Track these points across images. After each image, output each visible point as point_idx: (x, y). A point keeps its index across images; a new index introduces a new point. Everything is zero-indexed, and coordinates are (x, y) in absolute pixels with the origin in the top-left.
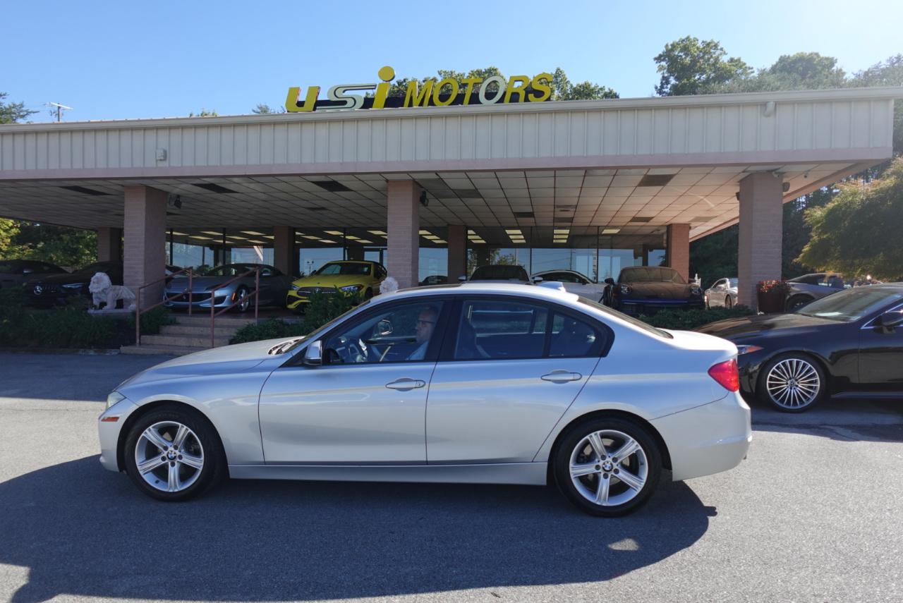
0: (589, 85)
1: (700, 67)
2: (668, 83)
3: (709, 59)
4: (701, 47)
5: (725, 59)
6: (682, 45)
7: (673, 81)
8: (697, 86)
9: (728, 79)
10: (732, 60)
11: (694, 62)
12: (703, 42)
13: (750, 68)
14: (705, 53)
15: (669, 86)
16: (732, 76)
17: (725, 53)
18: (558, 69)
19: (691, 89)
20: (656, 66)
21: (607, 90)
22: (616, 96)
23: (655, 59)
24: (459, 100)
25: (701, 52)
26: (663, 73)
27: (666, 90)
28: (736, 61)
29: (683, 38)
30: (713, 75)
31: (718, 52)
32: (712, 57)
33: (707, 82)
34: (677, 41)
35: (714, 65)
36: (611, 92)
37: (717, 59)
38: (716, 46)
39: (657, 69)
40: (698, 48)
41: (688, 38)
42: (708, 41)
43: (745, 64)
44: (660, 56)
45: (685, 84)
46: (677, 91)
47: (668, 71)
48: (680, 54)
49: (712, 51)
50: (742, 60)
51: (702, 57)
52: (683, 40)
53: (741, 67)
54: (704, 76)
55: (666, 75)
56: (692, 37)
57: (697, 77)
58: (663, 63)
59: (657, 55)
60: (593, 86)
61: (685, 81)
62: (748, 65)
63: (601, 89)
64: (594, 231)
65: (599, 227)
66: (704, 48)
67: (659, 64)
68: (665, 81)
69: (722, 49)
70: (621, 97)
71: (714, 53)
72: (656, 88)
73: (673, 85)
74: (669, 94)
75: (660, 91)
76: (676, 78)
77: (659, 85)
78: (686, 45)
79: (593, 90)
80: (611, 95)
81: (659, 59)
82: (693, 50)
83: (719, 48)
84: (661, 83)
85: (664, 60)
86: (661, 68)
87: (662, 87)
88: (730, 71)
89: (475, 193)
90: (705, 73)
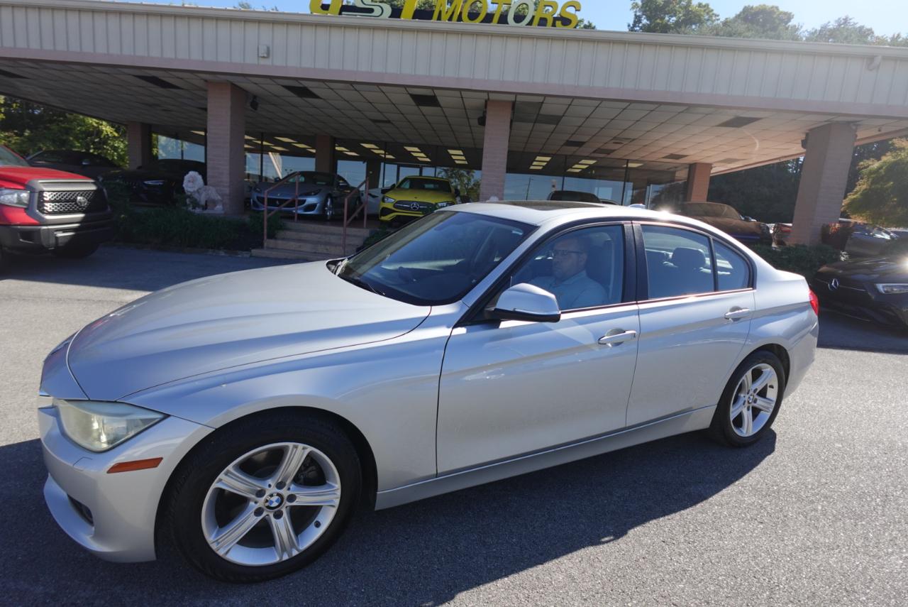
1: (671, 9)
2: (640, 21)
7: (645, 21)
8: (669, 27)
9: (695, 24)
10: (700, 5)
15: (640, 25)
16: (700, 21)
19: (665, 29)
21: (586, 23)
22: (592, 27)
26: (636, 12)
27: (638, 28)
28: (704, 6)
30: (682, 18)
33: (677, 24)
35: (685, 8)
36: (590, 25)
39: (631, 7)
43: (712, 10)
45: (658, 24)
46: (647, 29)
47: (639, 11)
53: (708, 13)
54: (674, 18)
55: (638, 14)
57: (667, 19)
61: (657, 21)
65: (628, 160)
68: (637, 20)
72: (629, 26)
73: (644, 25)
74: (640, 32)
75: (633, 30)
76: (647, 19)
77: (631, 23)
84: (634, 21)
86: (634, 6)
87: (634, 25)
88: (699, 16)
89: (556, 120)
90: (675, 15)
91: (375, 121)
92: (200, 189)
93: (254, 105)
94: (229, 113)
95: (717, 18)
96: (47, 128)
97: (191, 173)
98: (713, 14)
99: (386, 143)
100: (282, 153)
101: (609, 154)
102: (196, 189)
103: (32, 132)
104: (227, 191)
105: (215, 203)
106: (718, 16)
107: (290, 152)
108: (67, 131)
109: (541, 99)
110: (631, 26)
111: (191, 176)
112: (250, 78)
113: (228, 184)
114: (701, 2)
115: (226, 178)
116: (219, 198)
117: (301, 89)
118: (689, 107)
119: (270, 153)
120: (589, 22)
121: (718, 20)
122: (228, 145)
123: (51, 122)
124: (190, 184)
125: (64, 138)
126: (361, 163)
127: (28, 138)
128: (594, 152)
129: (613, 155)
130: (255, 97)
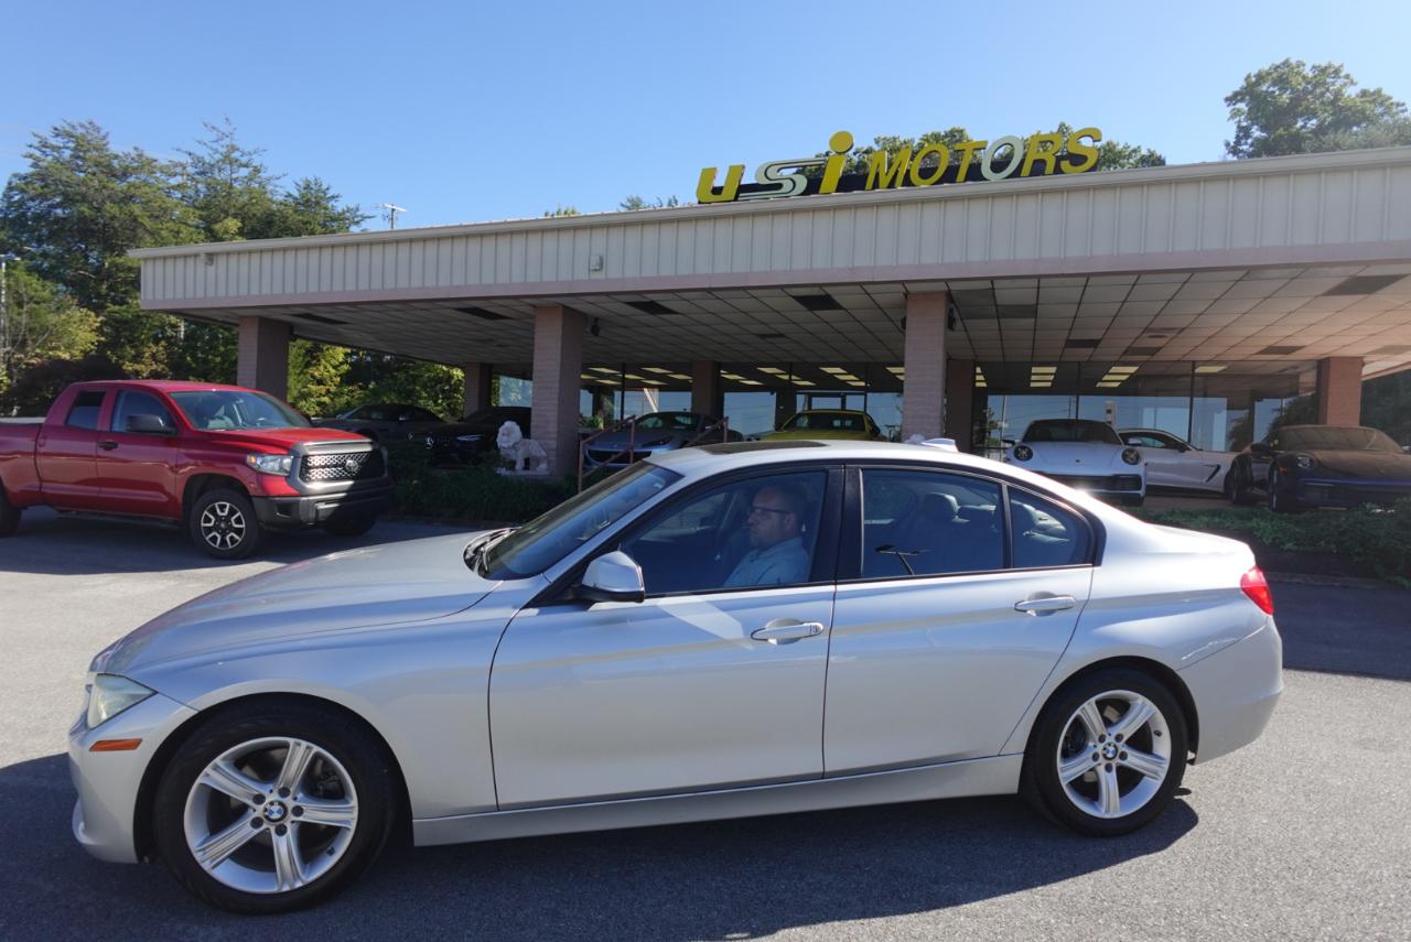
0: (1114, 146)
1: (1307, 108)
2: (1247, 136)
3: (1323, 94)
4: (1310, 75)
5: (1351, 92)
6: (1275, 75)
7: (1256, 133)
8: (1304, 139)
9: (1358, 125)
10: (1364, 93)
11: (1297, 100)
12: (1314, 67)
13: (1398, 105)
14: (1316, 86)
15: (1250, 141)
16: (1366, 118)
17: (1352, 83)
18: (1062, 125)
19: (1295, 144)
20: (1227, 111)
21: (1144, 152)
22: (1159, 162)
23: (1227, 99)
24: (950, 175)
25: (1308, 83)
26: (1240, 121)
27: (1245, 147)
28: (1373, 94)
29: (1278, 63)
30: (1329, 119)
31: (1339, 83)
32: (1328, 90)
33: (1321, 130)
34: (1266, 68)
35: (1332, 103)
36: (1152, 155)
37: (1338, 94)
38: (1337, 72)
39: (1229, 115)
40: (1304, 78)
41: (1286, 63)
42: (1323, 65)
43: (1390, 98)
44: (1236, 94)
45: (1281, 136)
46: (1264, 149)
47: (1246, 119)
48: (1271, 89)
49: (1329, 80)
50: (1384, 92)
51: (1311, 93)
52: (1278, 67)
53: (1381, 104)
54: (1314, 121)
55: (1244, 124)
56: (1293, 61)
57: (1300, 124)
58: (1242, 106)
59: (1229, 94)
60: (1120, 147)
61: (1281, 131)
62: (1394, 100)
63: (1135, 151)
64: (1187, 368)
65: (1194, 362)
66: (1315, 77)
67: (1232, 107)
68: (1243, 133)
69: (1347, 76)
70: (1168, 162)
71: (1333, 84)
72: (1227, 144)
73: (1257, 139)
74: (1251, 155)
75: (1234, 150)
76: (1262, 129)
77: (1232, 140)
78: (1282, 75)
79: (1120, 152)
80: (1154, 161)
81: (1232, 99)
82: (1295, 80)
83: (1342, 74)
84: (1237, 137)
85: (1242, 100)
86: (1236, 113)
87: (1238, 142)
88: (1363, 112)
89: (1031, 311)
90: (1314, 115)
91: (763, 336)
92: (516, 443)
93: (595, 331)
94: (559, 344)
95: (1403, 108)
96: (393, 377)
97: (508, 424)
98: (1392, 104)
99: (791, 364)
100: (661, 389)
101: (1153, 355)
102: (511, 444)
103: (377, 383)
104: (553, 444)
105: (538, 461)
106: (1403, 104)
107: (668, 386)
108: (415, 379)
109: (988, 285)
110: (1232, 144)
111: (507, 428)
112: (583, 298)
113: (555, 436)
114: (1366, 88)
115: (553, 428)
116: (544, 454)
117: (648, 304)
118: (1250, 272)
119: (646, 390)
120: (1149, 150)
121: (1403, 111)
122: (557, 385)
123: (398, 370)
124: (505, 438)
125: (411, 387)
126: (768, 394)
127: (373, 391)
128: (1125, 353)
129: (1159, 357)
130: (597, 319)
